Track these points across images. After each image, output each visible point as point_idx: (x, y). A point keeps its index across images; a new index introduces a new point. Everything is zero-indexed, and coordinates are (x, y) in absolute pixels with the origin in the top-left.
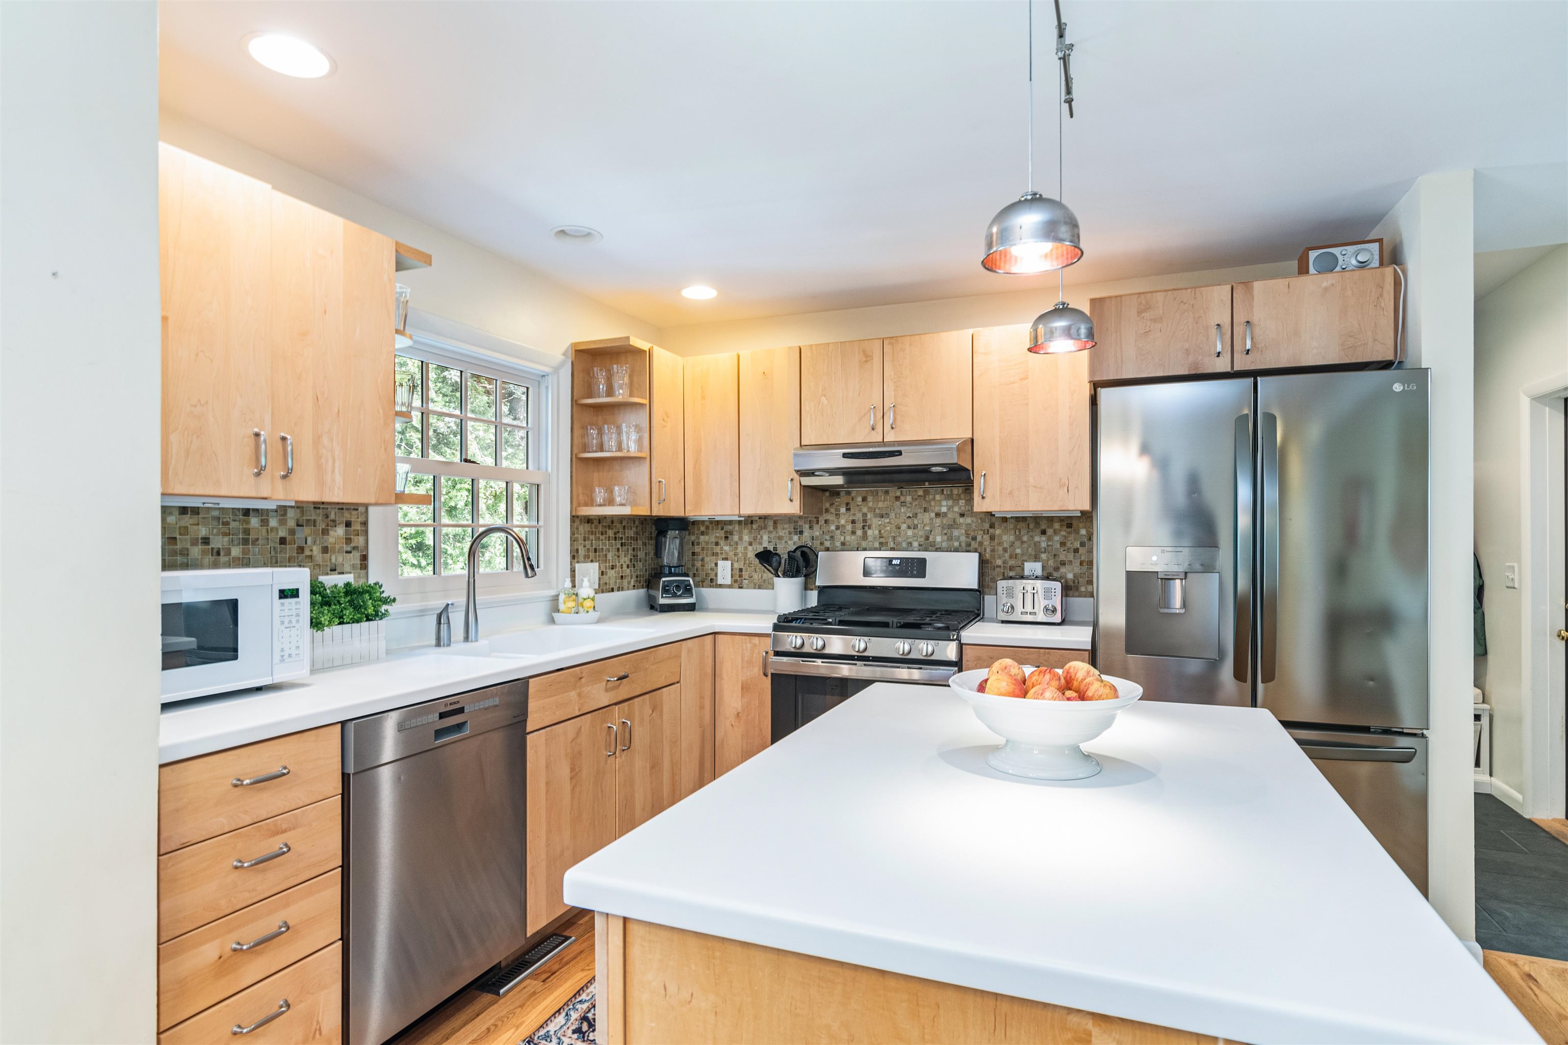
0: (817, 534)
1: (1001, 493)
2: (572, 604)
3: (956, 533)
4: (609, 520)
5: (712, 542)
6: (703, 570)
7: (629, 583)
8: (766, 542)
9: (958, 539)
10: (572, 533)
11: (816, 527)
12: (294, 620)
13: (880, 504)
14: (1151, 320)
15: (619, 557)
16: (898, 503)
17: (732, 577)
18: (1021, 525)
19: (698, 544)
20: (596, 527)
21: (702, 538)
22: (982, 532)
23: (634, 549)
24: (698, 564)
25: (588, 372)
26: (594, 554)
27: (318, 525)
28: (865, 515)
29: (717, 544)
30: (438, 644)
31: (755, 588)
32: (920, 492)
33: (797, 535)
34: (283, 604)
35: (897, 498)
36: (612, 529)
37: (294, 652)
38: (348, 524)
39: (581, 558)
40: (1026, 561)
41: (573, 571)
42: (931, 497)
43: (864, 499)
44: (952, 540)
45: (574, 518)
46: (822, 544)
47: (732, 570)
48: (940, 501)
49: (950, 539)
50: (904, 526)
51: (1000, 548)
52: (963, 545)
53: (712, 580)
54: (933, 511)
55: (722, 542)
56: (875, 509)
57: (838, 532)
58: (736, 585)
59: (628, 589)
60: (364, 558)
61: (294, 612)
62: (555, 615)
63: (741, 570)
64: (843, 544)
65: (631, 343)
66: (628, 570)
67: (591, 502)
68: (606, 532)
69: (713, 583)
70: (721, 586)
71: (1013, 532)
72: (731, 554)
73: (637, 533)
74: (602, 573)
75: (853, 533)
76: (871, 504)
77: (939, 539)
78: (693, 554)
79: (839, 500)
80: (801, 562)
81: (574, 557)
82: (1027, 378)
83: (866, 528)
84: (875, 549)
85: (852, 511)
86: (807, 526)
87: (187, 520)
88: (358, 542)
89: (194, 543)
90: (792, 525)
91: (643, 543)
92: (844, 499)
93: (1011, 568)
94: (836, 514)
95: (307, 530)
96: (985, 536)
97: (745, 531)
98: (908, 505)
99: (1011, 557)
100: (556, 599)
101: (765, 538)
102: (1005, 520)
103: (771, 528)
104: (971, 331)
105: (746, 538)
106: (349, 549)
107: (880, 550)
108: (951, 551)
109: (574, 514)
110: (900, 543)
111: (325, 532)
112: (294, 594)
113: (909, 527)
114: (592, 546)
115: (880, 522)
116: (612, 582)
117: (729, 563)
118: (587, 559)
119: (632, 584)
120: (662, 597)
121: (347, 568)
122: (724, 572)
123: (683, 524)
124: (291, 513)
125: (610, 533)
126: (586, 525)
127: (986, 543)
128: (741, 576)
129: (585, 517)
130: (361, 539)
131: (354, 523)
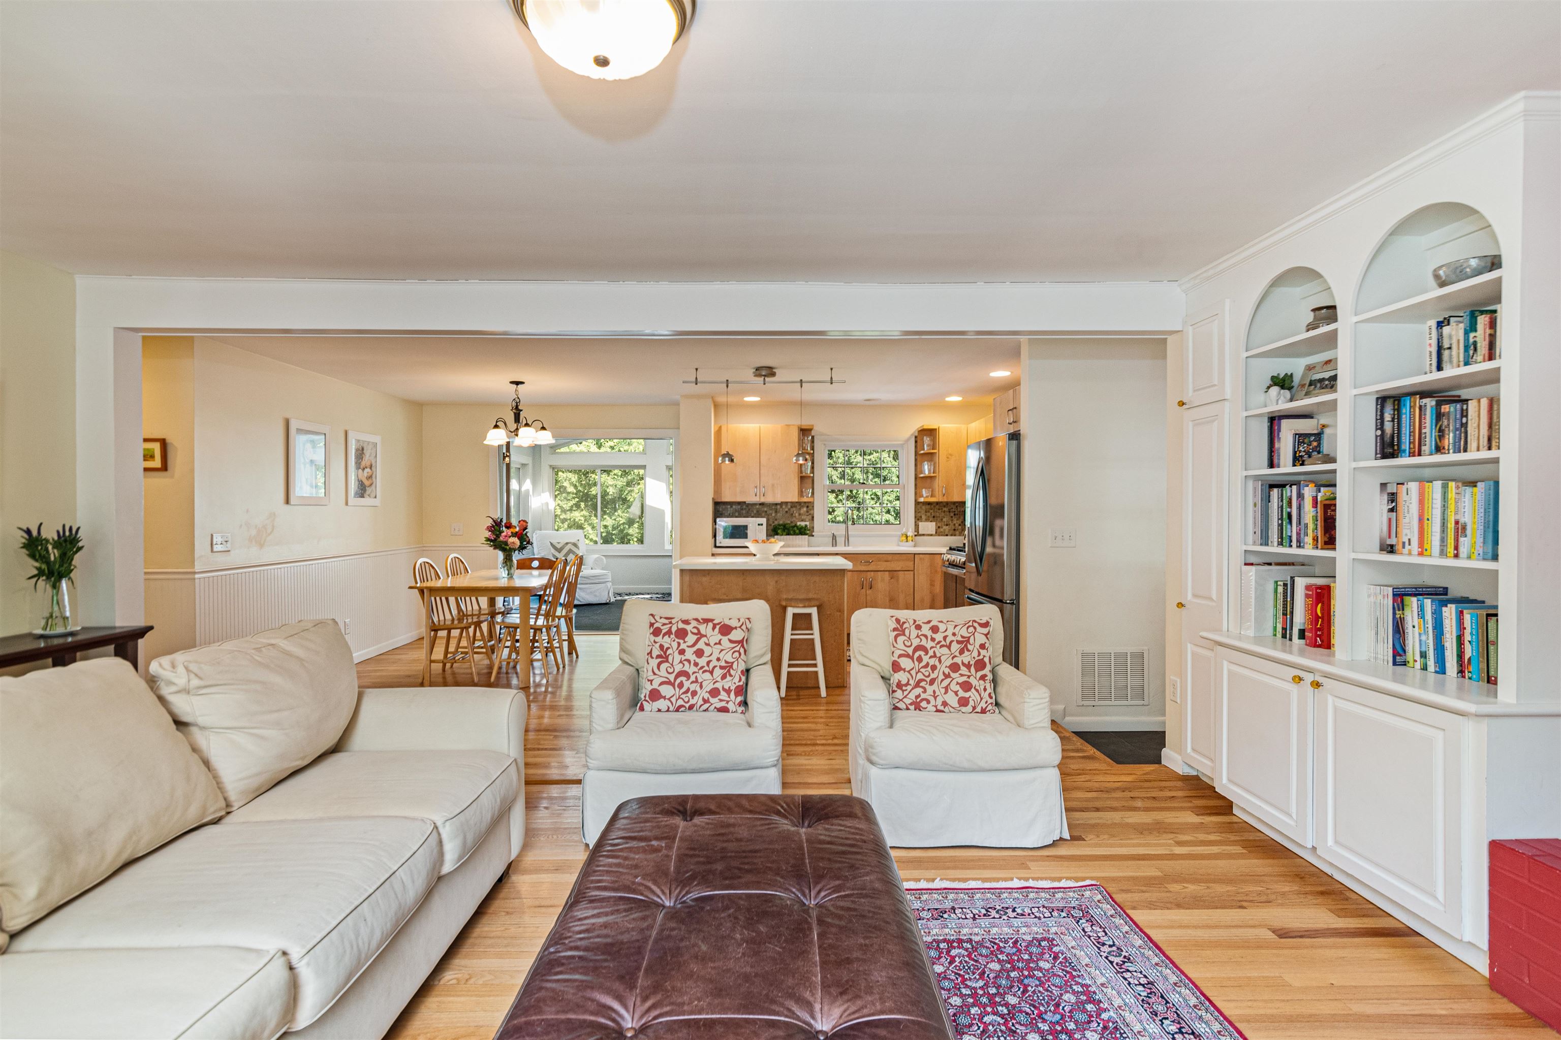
2: (904, 538)
10: (917, 510)
20: (932, 506)
25: (920, 440)
26: (929, 518)
34: (759, 527)
38: (808, 507)
39: (923, 519)
41: (917, 525)
45: (917, 503)
60: (813, 517)
61: (762, 529)
65: (931, 426)
67: (921, 497)
68: (942, 509)
74: (940, 527)
81: (918, 518)
106: (808, 514)
109: (918, 501)
111: (800, 509)
112: (762, 525)
114: (927, 515)
116: (947, 531)
118: (925, 519)
121: (807, 520)
125: (945, 509)
126: (925, 505)
129: (926, 502)
130: (812, 512)
131: (809, 506)
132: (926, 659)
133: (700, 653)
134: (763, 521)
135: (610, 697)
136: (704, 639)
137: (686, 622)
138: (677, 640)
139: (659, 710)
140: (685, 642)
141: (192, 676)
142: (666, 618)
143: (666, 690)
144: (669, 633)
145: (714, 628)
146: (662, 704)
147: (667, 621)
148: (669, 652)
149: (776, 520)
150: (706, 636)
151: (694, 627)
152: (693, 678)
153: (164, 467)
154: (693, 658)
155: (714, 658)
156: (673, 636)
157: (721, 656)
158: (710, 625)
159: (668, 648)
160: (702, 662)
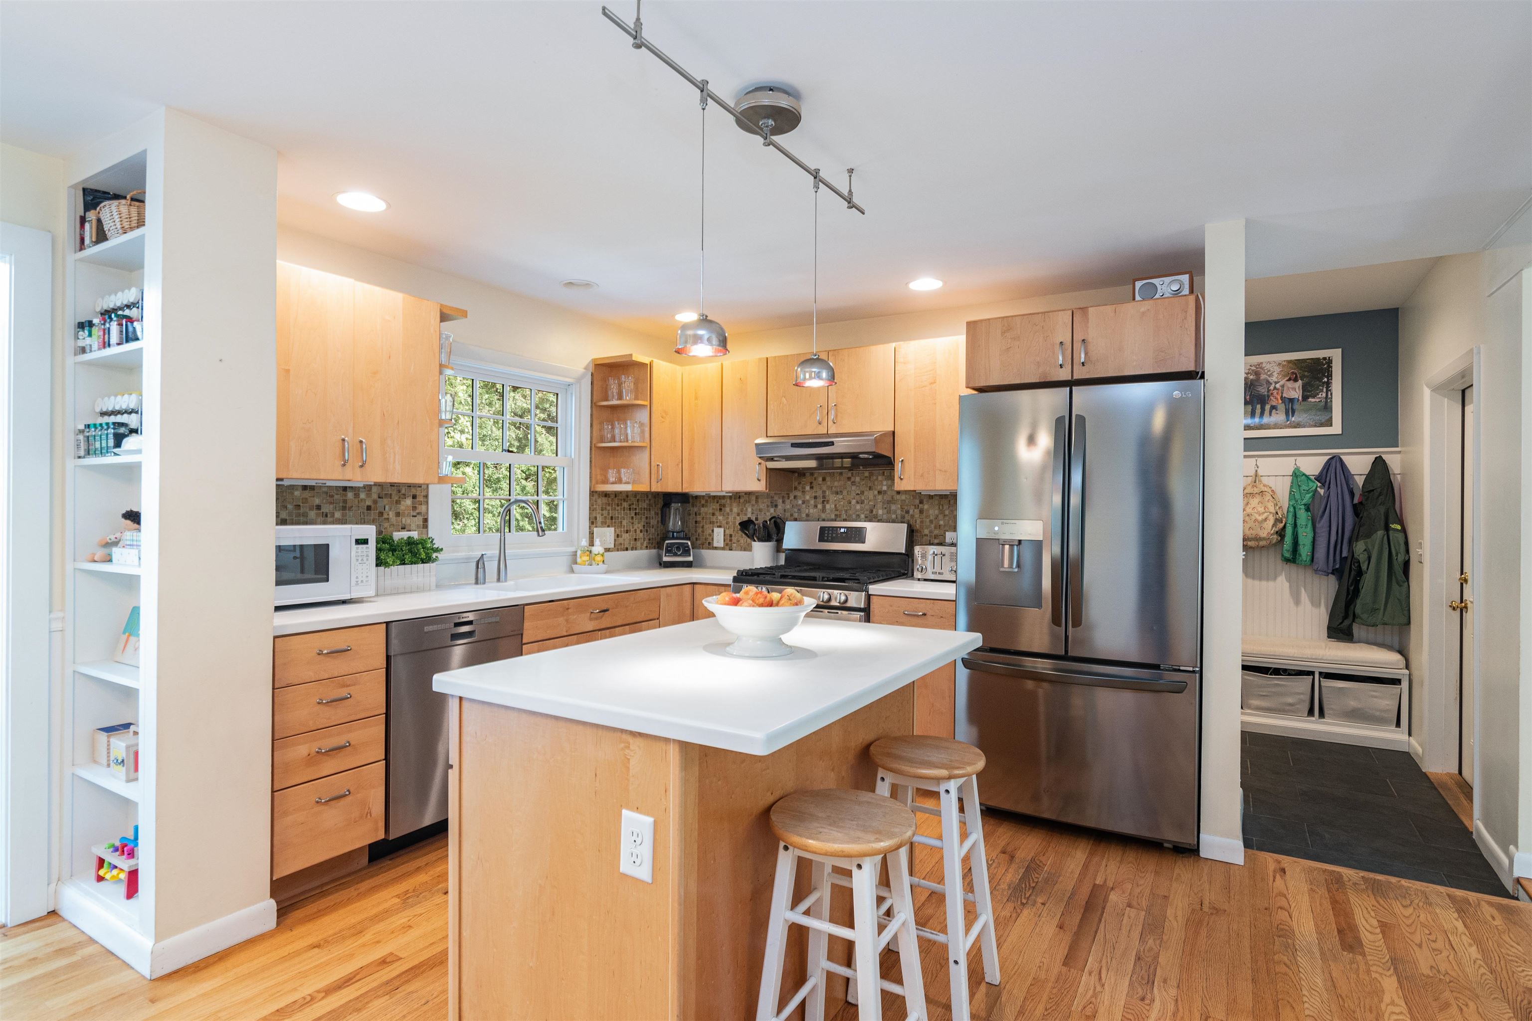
0: (788, 507)
1: (915, 475)
2: (586, 558)
3: (893, 507)
4: (624, 495)
5: (710, 513)
6: (703, 535)
7: (642, 544)
8: (749, 514)
9: (895, 512)
10: (591, 505)
11: (787, 502)
12: (365, 559)
13: (836, 484)
14: (1011, 339)
15: (633, 523)
16: (849, 483)
17: (724, 541)
18: (944, 501)
19: (700, 514)
20: (612, 500)
21: (703, 509)
22: (914, 507)
23: (647, 518)
24: (699, 530)
25: (605, 380)
26: (610, 521)
27: (393, 497)
28: (824, 492)
29: (713, 514)
30: (477, 583)
31: (741, 550)
32: (867, 474)
33: (773, 507)
34: (357, 548)
35: (849, 479)
36: (627, 502)
37: (364, 579)
38: (414, 497)
39: (599, 523)
40: (948, 531)
41: (591, 534)
42: (875, 478)
43: (824, 479)
44: (890, 513)
45: (592, 493)
46: (792, 515)
47: (724, 536)
48: (881, 481)
49: (889, 512)
50: (854, 502)
51: (928, 520)
52: (899, 517)
53: (709, 543)
54: (876, 489)
55: (717, 513)
56: (832, 487)
57: (804, 506)
58: (727, 547)
59: (641, 549)
60: (426, 520)
61: (365, 554)
62: (574, 566)
63: (731, 536)
64: (808, 515)
65: (634, 359)
66: (641, 535)
67: (605, 481)
68: (621, 504)
69: (710, 546)
70: (716, 548)
71: (937, 507)
72: (724, 522)
73: (650, 505)
74: (618, 536)
75: (816, 506)
76: (829, 483)
77: (880, 512)
78: (696, 522)
79: (805, 480)
80: (773, 530)
81: (593, 522)
82: (935, 383)
83: (826, 503)
84: (832, 520)
85: (815, 489)
86: (781, 501)
87: (307, 494)
88: (421, 509)
89: (311, 509)
90: (770, 500)
91: (655, 513)
92: (808, 478)
93: (936, 537)
94: (803, 491)
95: (385, 501)
96: (916, 510)
97: (735, 504)
98: (858, 484)
99: (935, 528)
100: (575, 554)
101: (750, 510)
102: (931, 497)
103: (754, 502)
104: (893, 345)
105: (735, 510)
106: (415, 514)
107: (836, 521)
108: (889, 522)
109: (592, 490)
110: (851, 515)
112: (365, 542)
113: (858, 502)
114: (608, 515)
115: (835, 498)
116: (627, 542)
117: (722, 530)
118: (604, 524)
119: (645, 544)
120: (665, 556)
121: (413, 527)
122: (719, 536)
123: (684, 498)
124: (374, 489)
125: (625, 505)
126: (604, 498)
127: (917, 516)
128: (731, 540)
129: (603, 492)
130: (424, 507)
131: (419, 496)
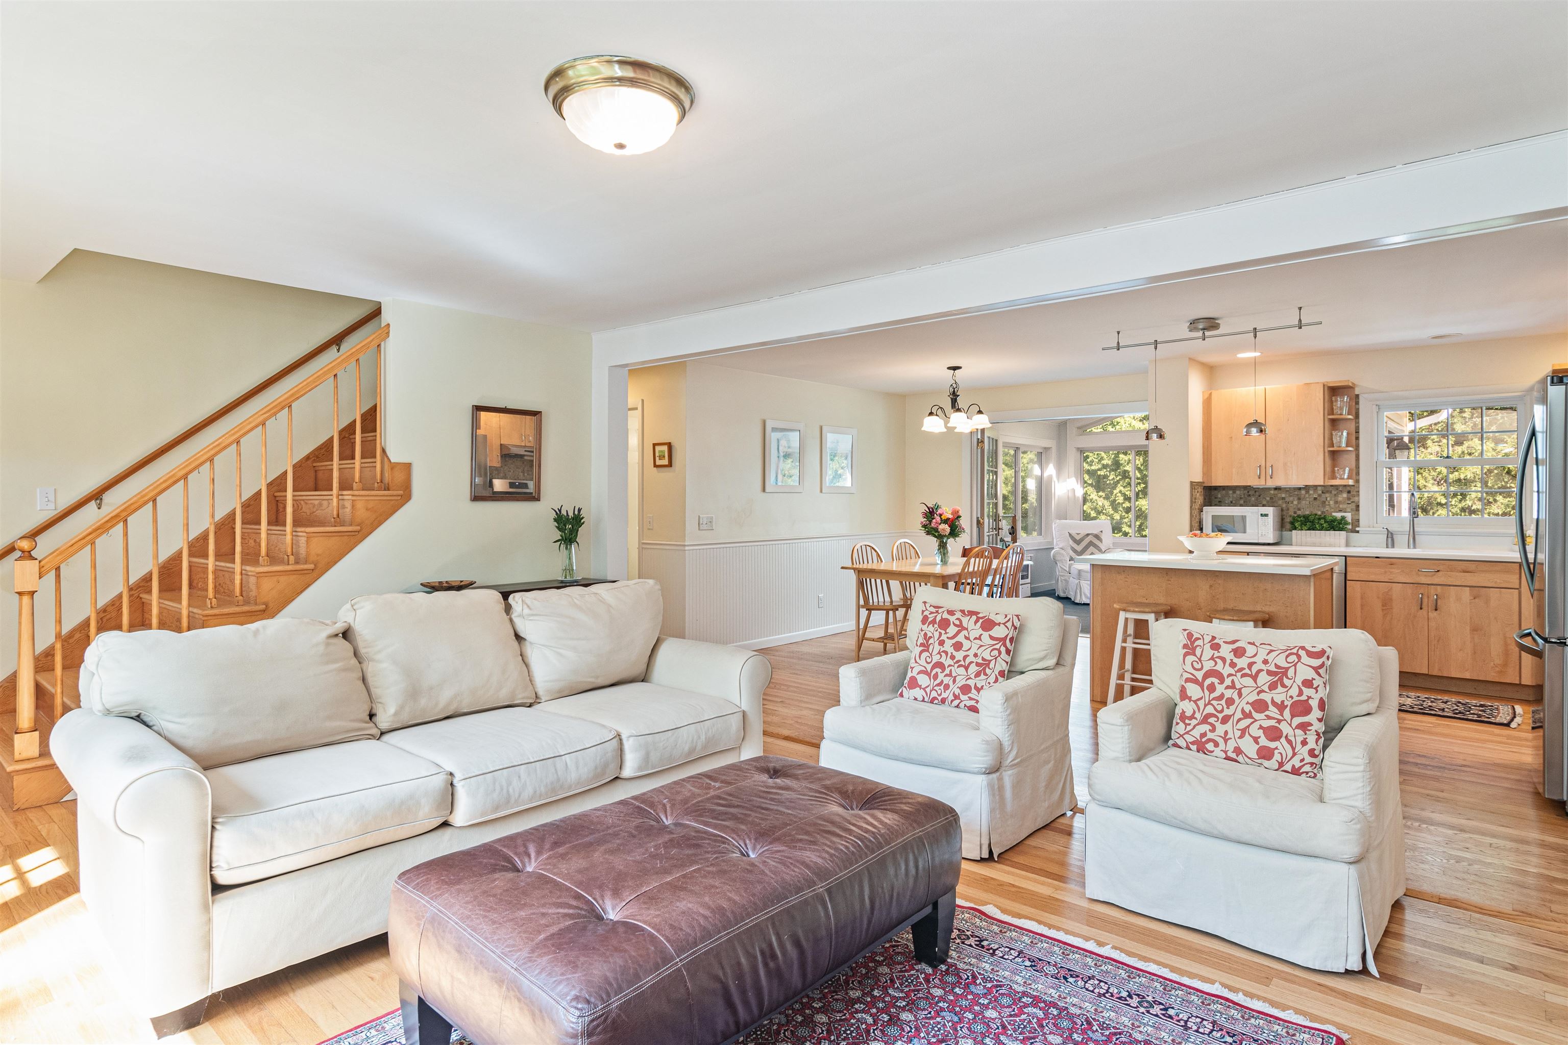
12: (1267, 523)
30: (1388, 545)
34: (1262, 519)
37: (1266, 534)
38: (1349, 492)
60: (1358, 506)
87: (1276, 492)
89: (1279, 499)
95: (1327, 495)
106: (1349, 503)
111: (1336, 495)
112: (1266, 515)
121: (1347, 510)
124: (1319, 488)
130: (1356, 499)
131: (1352, 492)
132: (1220, 689)
133: (958, 646)
134: (1270, 510)
135: (854, 675)
136: (965, 632)
137: (951, 613)
138: (939, 630)
139: (916, 699)
140: (946, 633)
141: (525, 606)
142: (935, 607)
143: (923, 680)
144: (933, 622)
145: (976, 622)
146: (918, 693)
147: (933, 610)
148: (931, 641)
149: (1299, 509)
150: (967, 629)
151: (957, 619)
152: (947, 671)
153: (670, 465)
154: (951, 650)
155: (971, 653)
156: (936, 626)
157: (979, 652)
158: (974, 618)
159: (930, 637)
160: (959, 655)
